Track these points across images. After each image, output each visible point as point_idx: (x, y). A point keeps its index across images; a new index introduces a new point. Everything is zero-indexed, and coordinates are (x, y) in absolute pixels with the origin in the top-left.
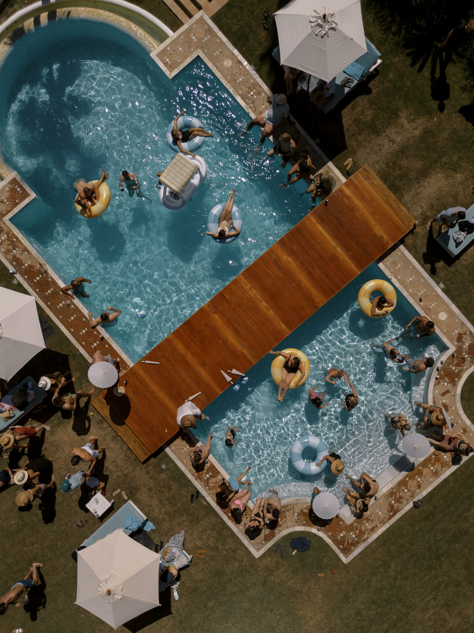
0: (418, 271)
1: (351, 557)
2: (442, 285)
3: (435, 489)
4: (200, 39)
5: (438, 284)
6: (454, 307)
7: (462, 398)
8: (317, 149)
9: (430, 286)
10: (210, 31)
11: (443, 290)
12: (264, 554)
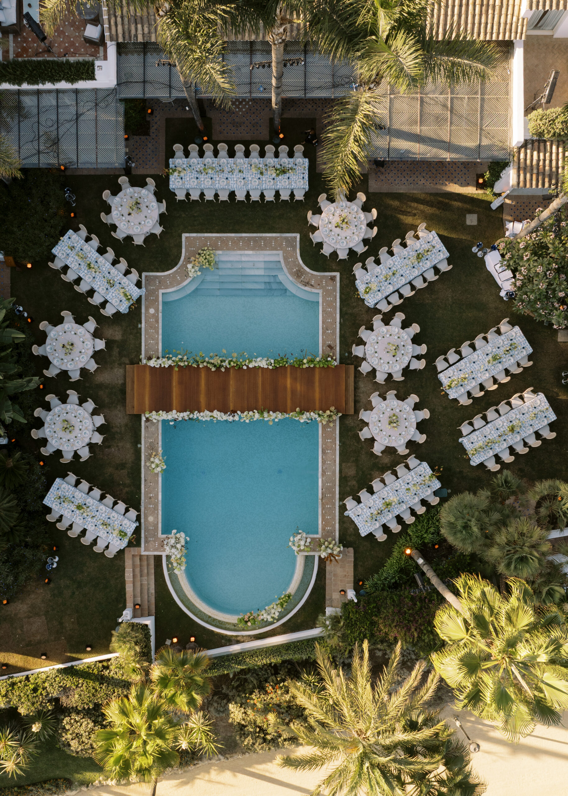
0: (145, 343)
1: (294, 235)
2: (139, 326)
3: (226, 233)
4: (154, 541)
5: (141, 329)
6: (143, 310)
7: (176, 264)
8: (143, 442)
9: (146, 330)
10: (146, 542)
11: (141, 323)
12: (334, 271)
